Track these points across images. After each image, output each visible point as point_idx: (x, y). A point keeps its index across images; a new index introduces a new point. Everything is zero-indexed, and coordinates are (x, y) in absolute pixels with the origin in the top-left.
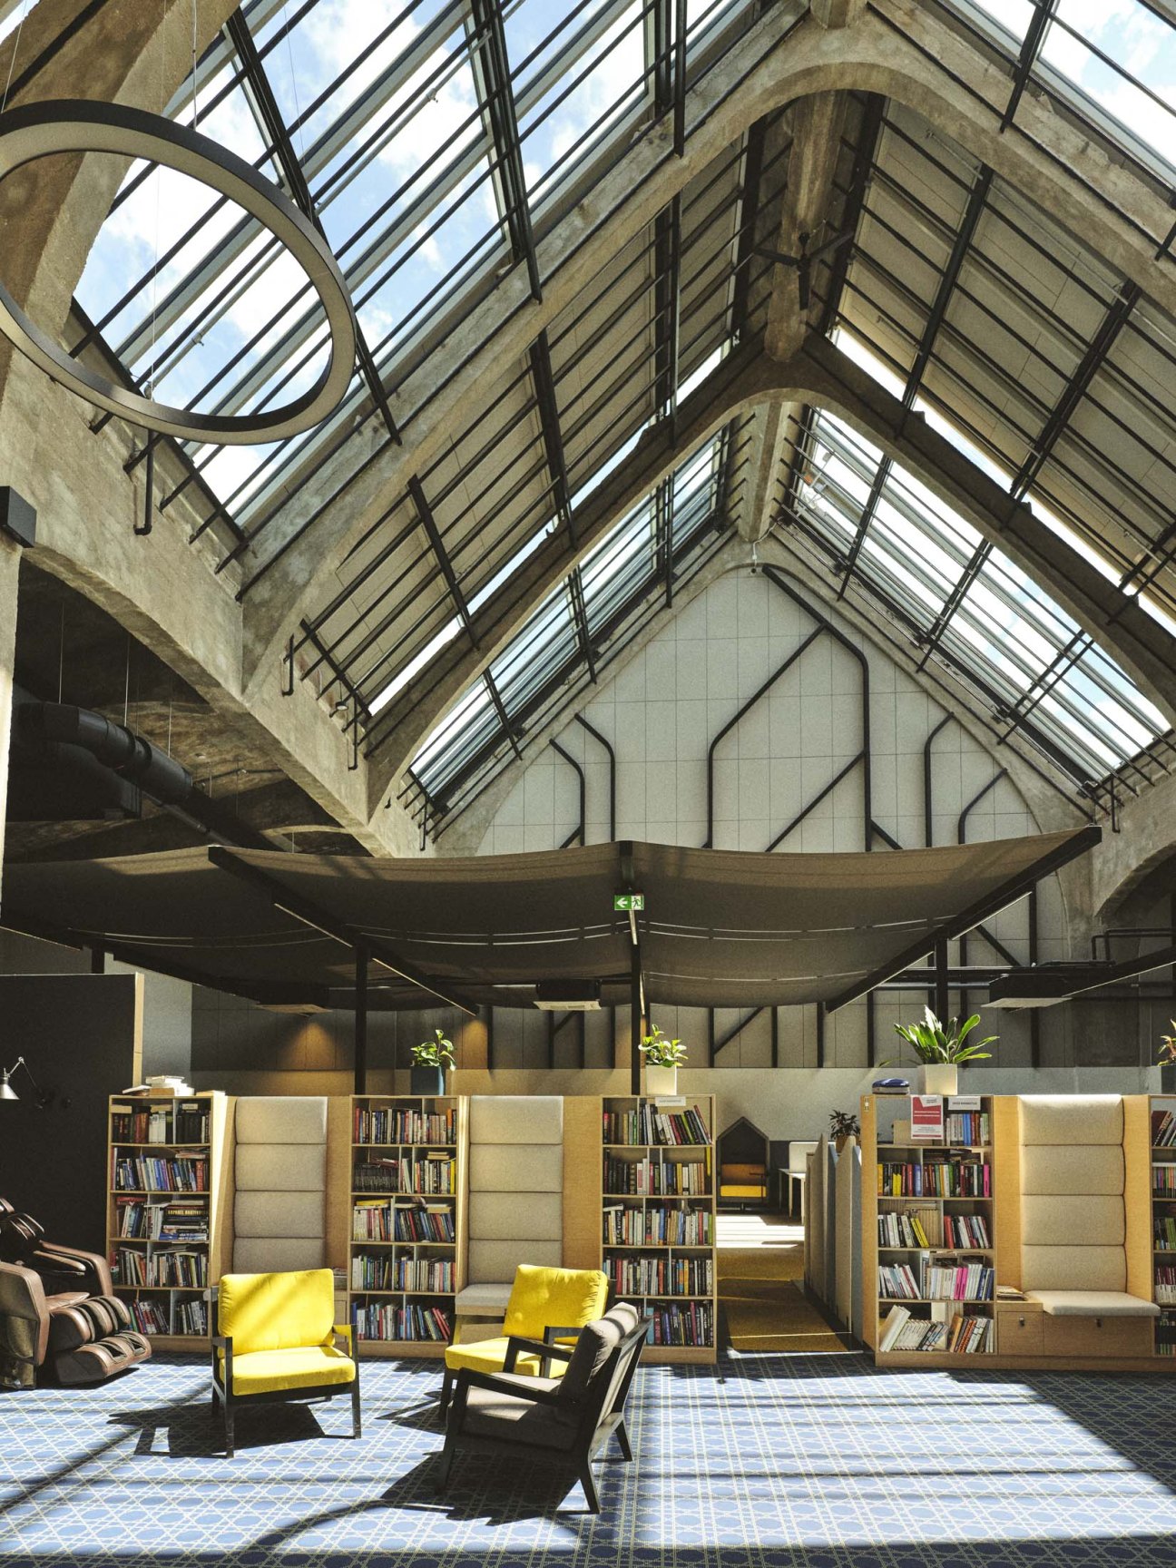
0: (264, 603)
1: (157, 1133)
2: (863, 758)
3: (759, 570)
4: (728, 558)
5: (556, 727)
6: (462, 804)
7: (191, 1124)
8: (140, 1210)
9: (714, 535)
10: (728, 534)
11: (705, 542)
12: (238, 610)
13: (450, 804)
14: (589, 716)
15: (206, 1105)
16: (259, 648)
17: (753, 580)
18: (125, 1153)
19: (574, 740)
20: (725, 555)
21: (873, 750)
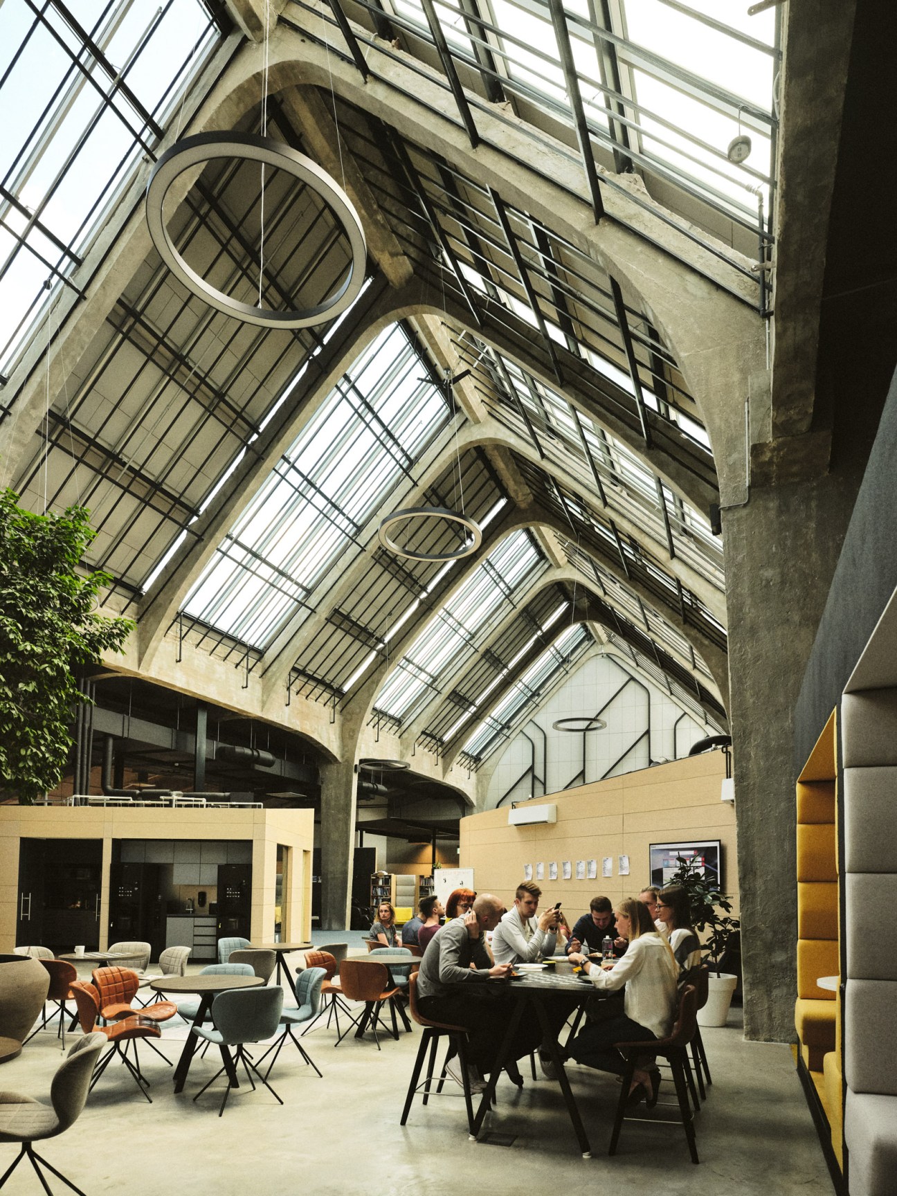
0: (406, 739)
1: (381, 883)
2: (648, 732)
3: (605, 655)
4: (592, 652)
5: (523, 724)
6: (487, 757)
7: (387, 880)
8: (377, 899)
9: (586, 643)
10: (592, 641)
11: (583, 646)
12: (399, 741)
13: (482, 757)
14: (536, 720)
15: (390, 877)
16: (404, 751)
17: (603, 659)
18: (374, 887)
19: (531, 731)
20: (590, 651)
21: (651, 729)
